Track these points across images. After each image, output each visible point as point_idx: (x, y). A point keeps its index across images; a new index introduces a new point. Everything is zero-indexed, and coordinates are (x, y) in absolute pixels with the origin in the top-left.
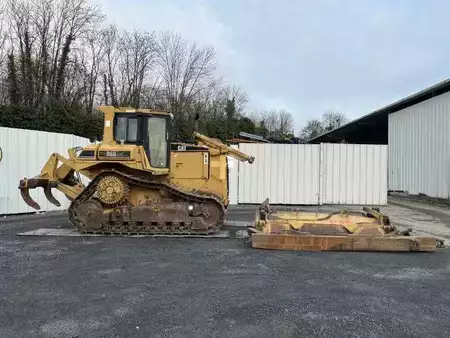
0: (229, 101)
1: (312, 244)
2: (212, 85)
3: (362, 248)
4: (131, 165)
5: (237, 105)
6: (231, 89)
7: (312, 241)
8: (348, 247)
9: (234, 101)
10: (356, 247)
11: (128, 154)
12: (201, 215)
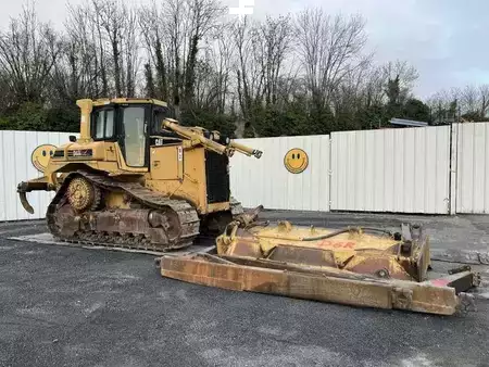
0: (390, 82)
1: (230, 279)
2: (364, 64)
3: (304, 293)
4: (94, 165)
5: (402, 85)
6: (394, 66)
7: (230, 273)
8: (282, 290)
9: (397, 80)
10: (293, 291)
11: (90, 152)
12: (160, 226)
